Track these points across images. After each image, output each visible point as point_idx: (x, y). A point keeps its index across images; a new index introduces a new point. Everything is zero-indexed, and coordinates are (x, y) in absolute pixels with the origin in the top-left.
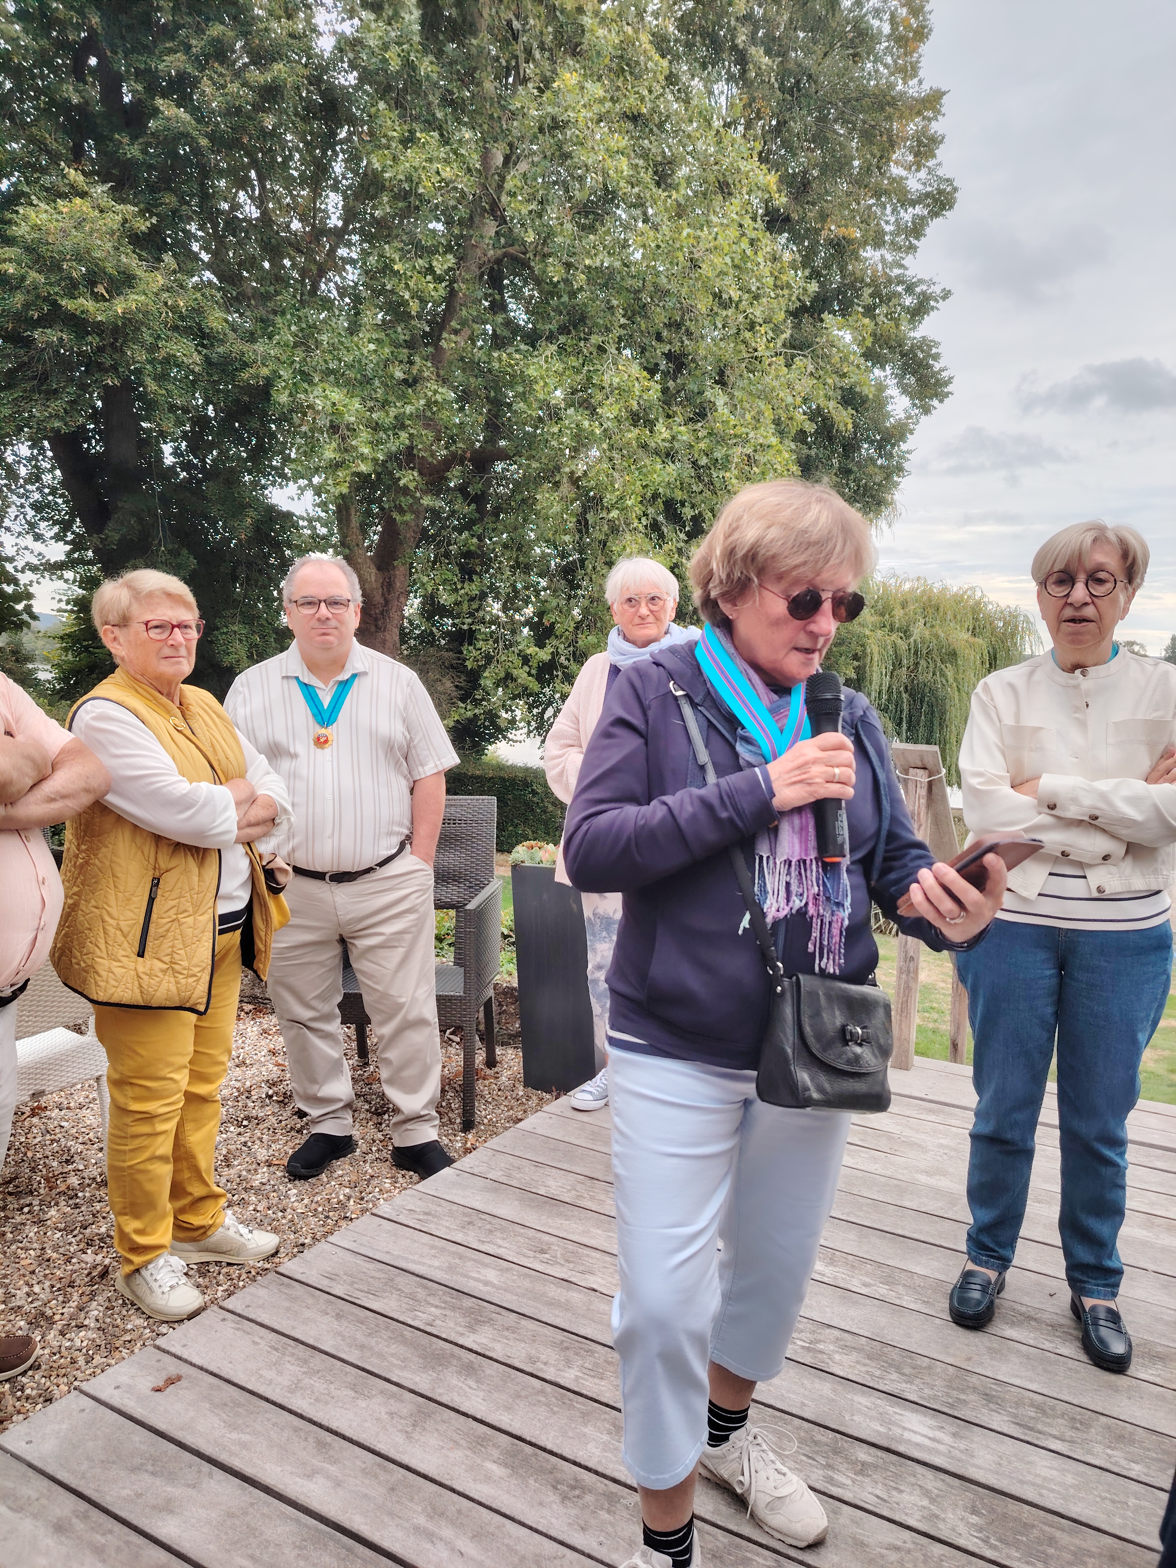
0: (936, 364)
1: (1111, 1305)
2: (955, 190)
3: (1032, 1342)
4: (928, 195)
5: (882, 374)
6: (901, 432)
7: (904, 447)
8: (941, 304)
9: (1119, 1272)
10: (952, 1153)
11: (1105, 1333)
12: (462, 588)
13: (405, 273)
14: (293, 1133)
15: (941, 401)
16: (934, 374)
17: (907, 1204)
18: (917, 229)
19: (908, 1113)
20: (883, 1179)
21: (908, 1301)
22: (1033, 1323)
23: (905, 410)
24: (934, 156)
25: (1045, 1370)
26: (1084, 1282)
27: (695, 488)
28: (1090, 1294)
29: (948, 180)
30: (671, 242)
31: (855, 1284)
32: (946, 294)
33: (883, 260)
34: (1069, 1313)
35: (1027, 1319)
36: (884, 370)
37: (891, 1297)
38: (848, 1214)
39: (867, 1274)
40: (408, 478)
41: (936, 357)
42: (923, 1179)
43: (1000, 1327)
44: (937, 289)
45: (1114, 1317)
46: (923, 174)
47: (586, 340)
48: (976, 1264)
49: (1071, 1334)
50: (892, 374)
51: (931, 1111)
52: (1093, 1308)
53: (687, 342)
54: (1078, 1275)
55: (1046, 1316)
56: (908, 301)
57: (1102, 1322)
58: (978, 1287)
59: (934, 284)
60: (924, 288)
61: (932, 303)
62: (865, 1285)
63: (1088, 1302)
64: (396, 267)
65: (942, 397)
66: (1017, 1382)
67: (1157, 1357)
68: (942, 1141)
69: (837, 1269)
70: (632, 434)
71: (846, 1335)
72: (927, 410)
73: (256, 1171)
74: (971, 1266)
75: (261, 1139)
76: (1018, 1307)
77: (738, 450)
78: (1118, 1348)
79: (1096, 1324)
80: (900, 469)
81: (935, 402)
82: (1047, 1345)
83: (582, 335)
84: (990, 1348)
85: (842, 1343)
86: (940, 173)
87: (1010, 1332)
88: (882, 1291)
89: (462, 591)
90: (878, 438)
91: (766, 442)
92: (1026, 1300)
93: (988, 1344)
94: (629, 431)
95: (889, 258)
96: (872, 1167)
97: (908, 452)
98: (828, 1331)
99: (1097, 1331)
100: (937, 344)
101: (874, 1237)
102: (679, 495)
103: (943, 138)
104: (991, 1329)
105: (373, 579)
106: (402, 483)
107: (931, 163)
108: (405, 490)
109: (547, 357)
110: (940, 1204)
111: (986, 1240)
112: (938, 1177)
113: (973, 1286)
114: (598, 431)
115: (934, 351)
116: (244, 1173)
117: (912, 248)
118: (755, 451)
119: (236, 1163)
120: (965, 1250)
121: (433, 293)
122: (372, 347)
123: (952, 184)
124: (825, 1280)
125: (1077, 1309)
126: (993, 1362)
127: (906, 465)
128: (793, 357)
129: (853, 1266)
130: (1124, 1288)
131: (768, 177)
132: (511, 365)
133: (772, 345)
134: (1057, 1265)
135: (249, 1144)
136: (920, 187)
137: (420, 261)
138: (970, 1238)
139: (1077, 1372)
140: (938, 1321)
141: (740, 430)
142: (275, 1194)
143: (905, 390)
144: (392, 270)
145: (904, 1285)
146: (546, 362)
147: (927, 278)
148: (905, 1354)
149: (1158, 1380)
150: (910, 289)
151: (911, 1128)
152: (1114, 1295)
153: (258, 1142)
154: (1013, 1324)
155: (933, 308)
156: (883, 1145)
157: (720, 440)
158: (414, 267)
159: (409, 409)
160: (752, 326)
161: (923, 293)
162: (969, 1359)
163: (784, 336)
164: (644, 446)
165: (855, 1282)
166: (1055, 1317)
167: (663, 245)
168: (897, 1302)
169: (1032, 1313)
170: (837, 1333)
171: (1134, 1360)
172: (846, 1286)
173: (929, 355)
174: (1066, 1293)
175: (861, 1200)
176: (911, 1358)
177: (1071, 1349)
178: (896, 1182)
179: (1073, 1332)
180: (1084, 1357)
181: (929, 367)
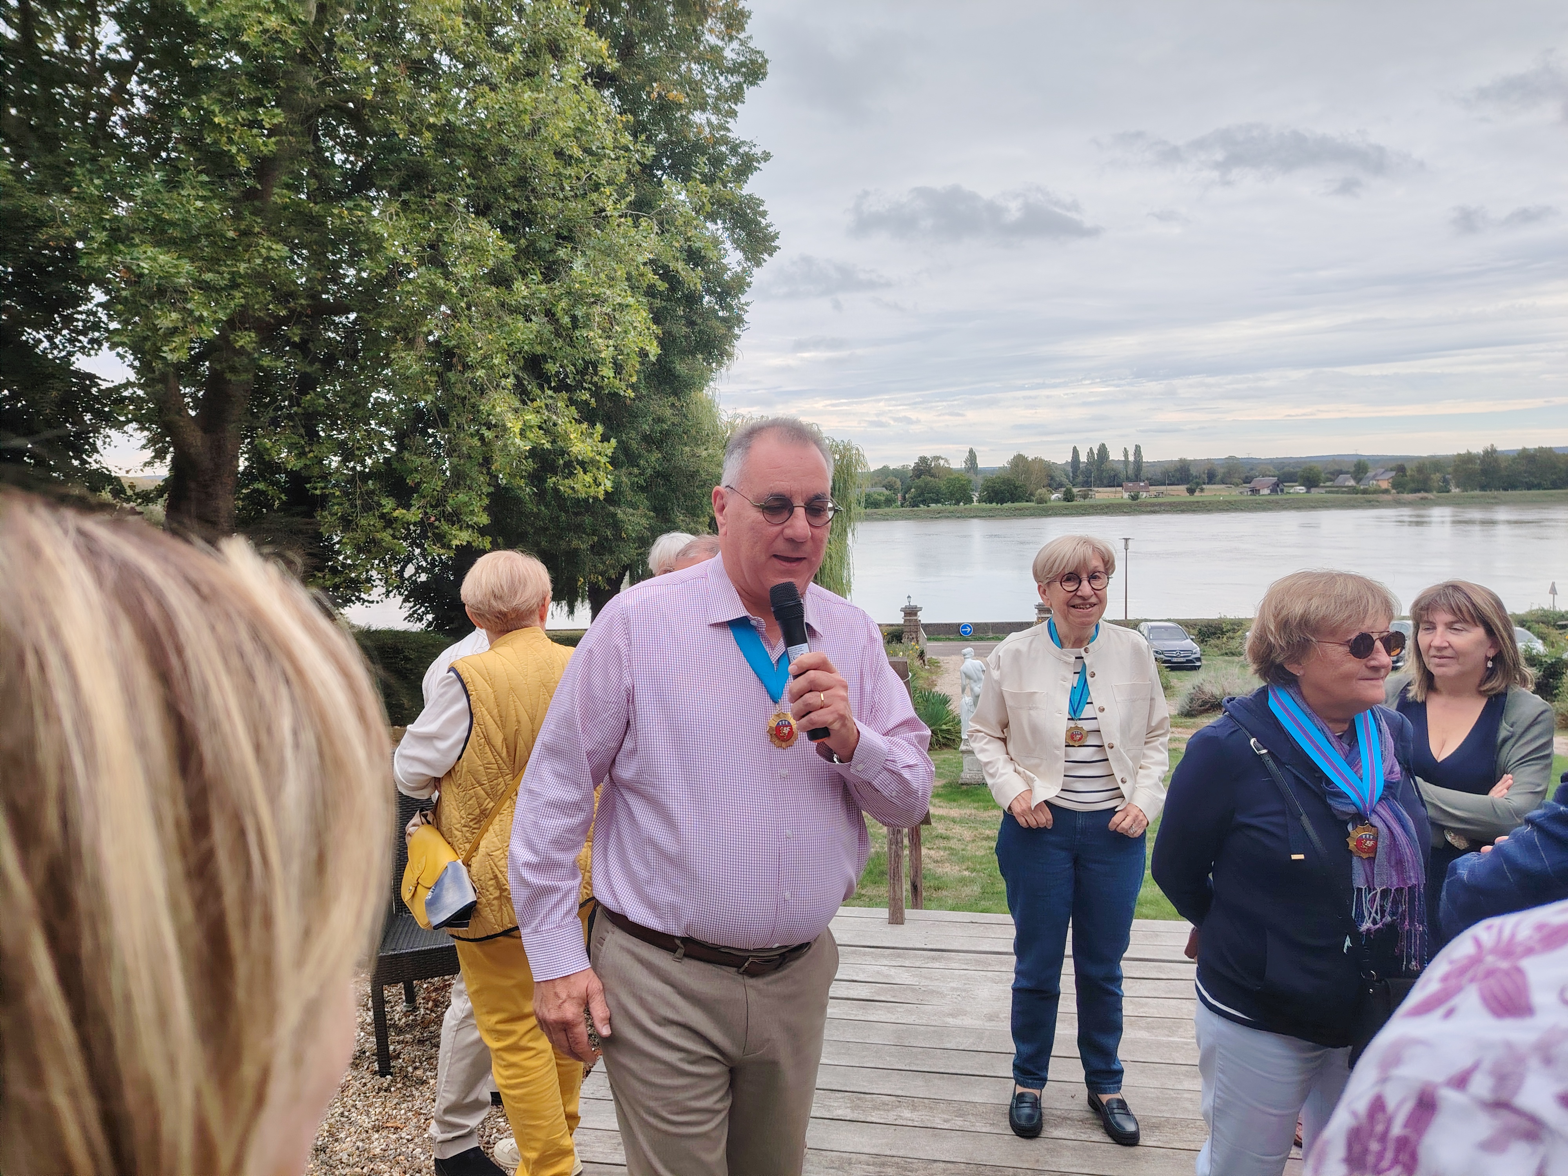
0: (763, 221)
1: (1117, 1096)
2: (766, 61)
3: (1073, 1137)
4: (743, 65)
5: (714, 227)
6: (739, 284)
7: (743, 299)
8: (762, 165)
9: (1121, 1072)
10: (964, 994)
11: (1120, 1118)
12: (311, 451)
13: (227, 127)
14: (382, 1093)
15: (771, 255)
16: (761, 230)
17: (948, 1046)
18: (736, 95)
19: (917, 965)
20: (922, 1028)
21: (980, 1127)
22: (1069, 1122)
23: (739, 263)
24: (743, 29)
25: (1089, 1156)
26: (1101, 1083)
27: (555, 344)
28: (1105, 1092)
29: (758, 52)
30: (514, 105)
31: (938, 1122)
32: (767, 157)
33: (709, 123)
34: (1088, 1108)
35: (1064, 1120)
36: (716, 224)
37: (967, 1125)
38: (910, 1064)
39: (943, 1112)
40: (246, 339)
41: (764, 214)
42: (951, 1021)
43: (1049, 1131)
44: (758, 151)
45: (1122, 1104)
46: (735, 45)
47: (430, 197)
48: (1025, 1087)
49: (1095, 1124)
50: (724, 228)
51: (934, 959)
52: (1108, 1102)
53: (535, 202)
54: (1094, 1079)
55: (1075, 1115)
56: (734, 161)
57: (1116, 1111)
58: (1028, 1105)
59: (755, 146)
60: (747, 149)
61: (755, 164)
62: (946, 1121)
63: (1105, 1098)
64: (216, 120)
65: (771, 251)
66: (1074, 1170)
67: (1155, 1127)
68: (952, 985)
69: (920, 1113)
70: (491, 293)
71: (949, 1165)
72: (758, 264)
73: (368, 1138)
74: (1020, 1090)
75: (354, 1106)
76: (1055, 1112)
77: (597, 309)
78: (1130, 1127)
79: (1113, 1113)
80: (740, 320)
81: (766, 256)
82: (1084, 1137)
83: (426, 193)
84: (1048, 1149)
85: (948, 1172)
86: (751, 45)
87: (1057, 1133)
88: (958, 1123)
89: (311, 455)
90: (719, 290)
91: (623, 302)
92: (1057, 1105)
93: (1046, 1146)
94: (487, 290)
95: (714, 119)
96: (910, 1019)
97: (747, 304)
98: (935, 1165)
99: (1115, 1118)
100: (761, 202)
101: (936, 1080)
102: (539, 350)
103: (750, 14)
104: (1043, 1134)
105: (199, 444)
106: (238, 345)
107: (742, 36)
108: (242, 351)
109: (391, 214)
110: (971, 1040)
111: (1029, 1067)
112: (961, 1017)
113: (1025, 1105)
114: (454, 291)
115: (761, 208)
116: (360, 1144)
117: (733, 114)
118: (614, 310)
119: (342, 1135)
120: (1012, 1076)
121: (262, 148)
122: (199, 204)
123: (763, 57)
124: (916, 1124)
125: (1094, 1104)
126: (1054, 1159)
127: (746, 317)
128: (638, 217)
129: (931, 1108)
130: (1126, 1080)
131: (600, 44)
132: (353, 223)
133: (618, 206)
134: (1080, 1074)
135: (346, 1114)
136: (735, 57)
137: (243, 113)
138: (1016, 1067)
139: (1109, 1152)
140: (1006, 1137)
141: (596, 290)
142: (401, 1157)
143: (737, 243)
144: (211, 122)
145: (973, 1114)
146: (391, 219)
147: (748, 140)
148: (995, 1169)
149: (1159, 1144)
150: (734, 150)
151: (926, 978)
152: (1119, 1088)
153: (353, 1110)
154: (1056, 1126)
155: (756, 169)
156: (909, 997)
157: (577, 298)
158: (237, 119)
159: (242, 267)
160: (596, 187)
161: (747, 154)
162: (1038, 1161)
163: (628, 199)
164: (502, 305)
165: (937, 1120)
166: (1080, 1113)
167: (505, 107)
168: (973, 1129)
169: (1066, 1115)
170: (942, 1165)
171: (1141, 1132)
172: (933, 1126)
173: (756, 213)
174: (1083, 1092)
175: (914, 1050)
176: (999, 1171)
177: (1099, 1136)
178: (932, 1028)
179: (1097, 1122)
180: (1109, 1140)
181: (758, 223)
